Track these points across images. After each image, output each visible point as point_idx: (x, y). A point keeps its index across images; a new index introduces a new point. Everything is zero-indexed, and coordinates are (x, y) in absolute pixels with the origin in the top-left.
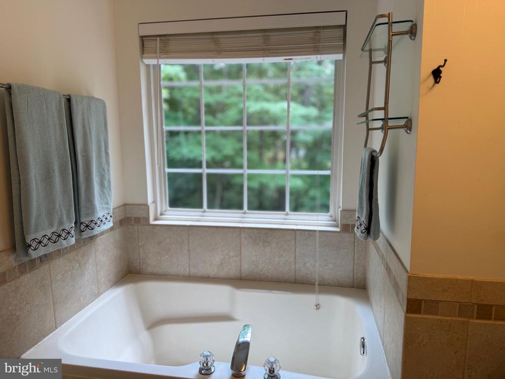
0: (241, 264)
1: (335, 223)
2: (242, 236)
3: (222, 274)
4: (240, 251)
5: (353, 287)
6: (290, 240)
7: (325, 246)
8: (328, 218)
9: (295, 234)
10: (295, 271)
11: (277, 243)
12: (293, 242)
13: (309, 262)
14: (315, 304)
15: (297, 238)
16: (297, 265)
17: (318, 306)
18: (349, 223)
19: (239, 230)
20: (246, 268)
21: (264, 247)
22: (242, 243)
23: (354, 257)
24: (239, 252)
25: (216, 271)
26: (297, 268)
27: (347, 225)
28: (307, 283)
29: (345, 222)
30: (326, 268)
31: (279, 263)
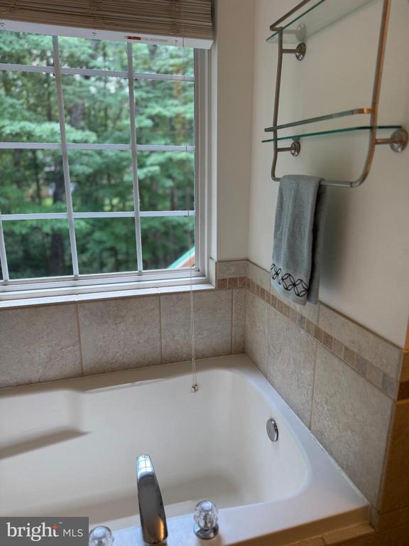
0: (81, 354)
1: (204, 278)
2: (80, 314)
3: (52, 373)
4: (79, 336)
5: (231, 354)
6: (152, 310)
7: (198, 310)
8: (194, 273)
9: (159, 301)
10: (161, 349)
11: (135, 317)
12: (157, 311)
13: (178, 334)
14: (192, 385)
15: (162, 305)
16: (163, 341)
17: (195, 387)
18: (226, 277)
19: (74, 305)
20: (90, 358)
21: (116, 324)
22: (81, 325)
23: (232, 317)
24: (77, 338)
25: (41, 371)
26: (163, 344)
27: (223, 280)
28: (177, 361)
29: (222, 276)
30: (199, 337)
31: (138, 343)
